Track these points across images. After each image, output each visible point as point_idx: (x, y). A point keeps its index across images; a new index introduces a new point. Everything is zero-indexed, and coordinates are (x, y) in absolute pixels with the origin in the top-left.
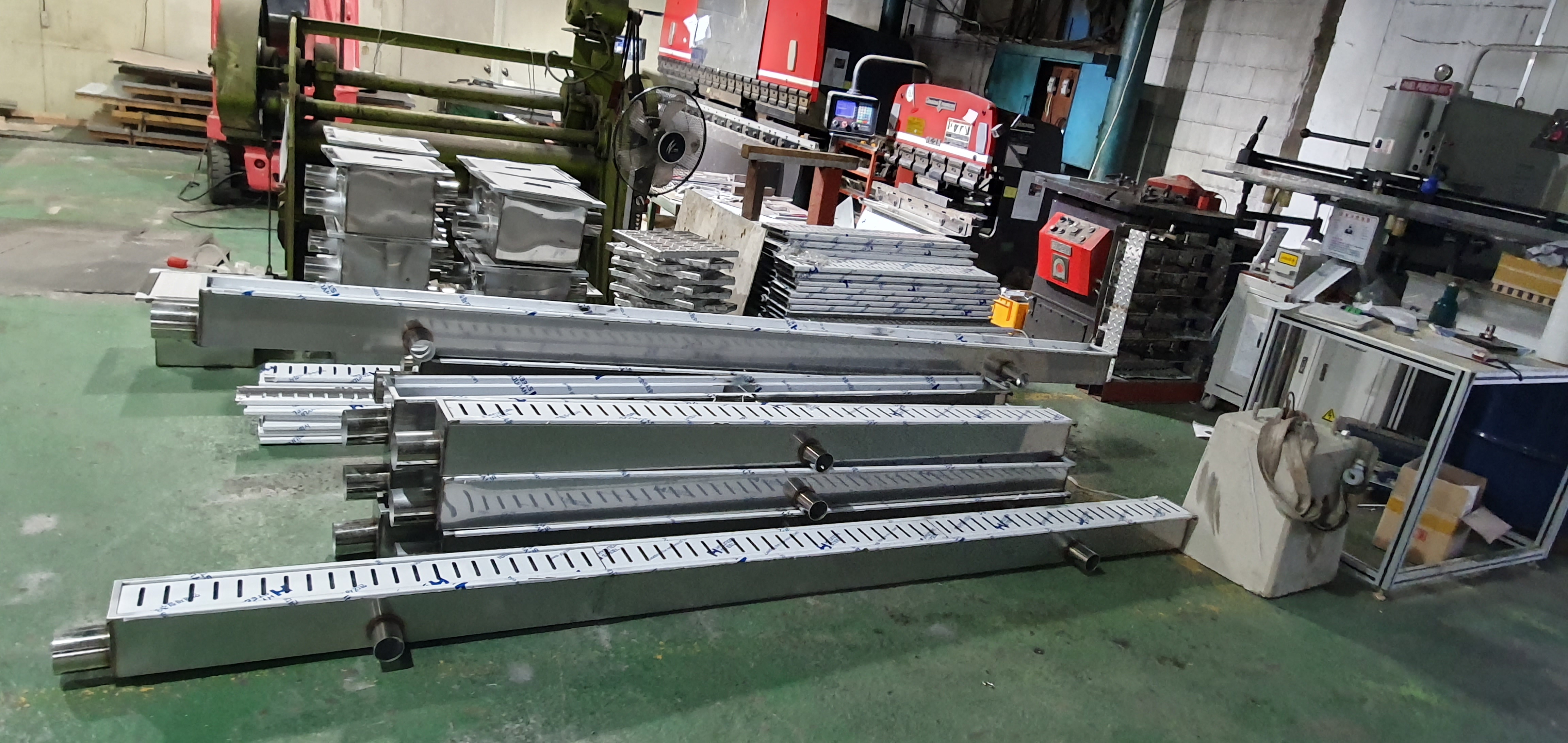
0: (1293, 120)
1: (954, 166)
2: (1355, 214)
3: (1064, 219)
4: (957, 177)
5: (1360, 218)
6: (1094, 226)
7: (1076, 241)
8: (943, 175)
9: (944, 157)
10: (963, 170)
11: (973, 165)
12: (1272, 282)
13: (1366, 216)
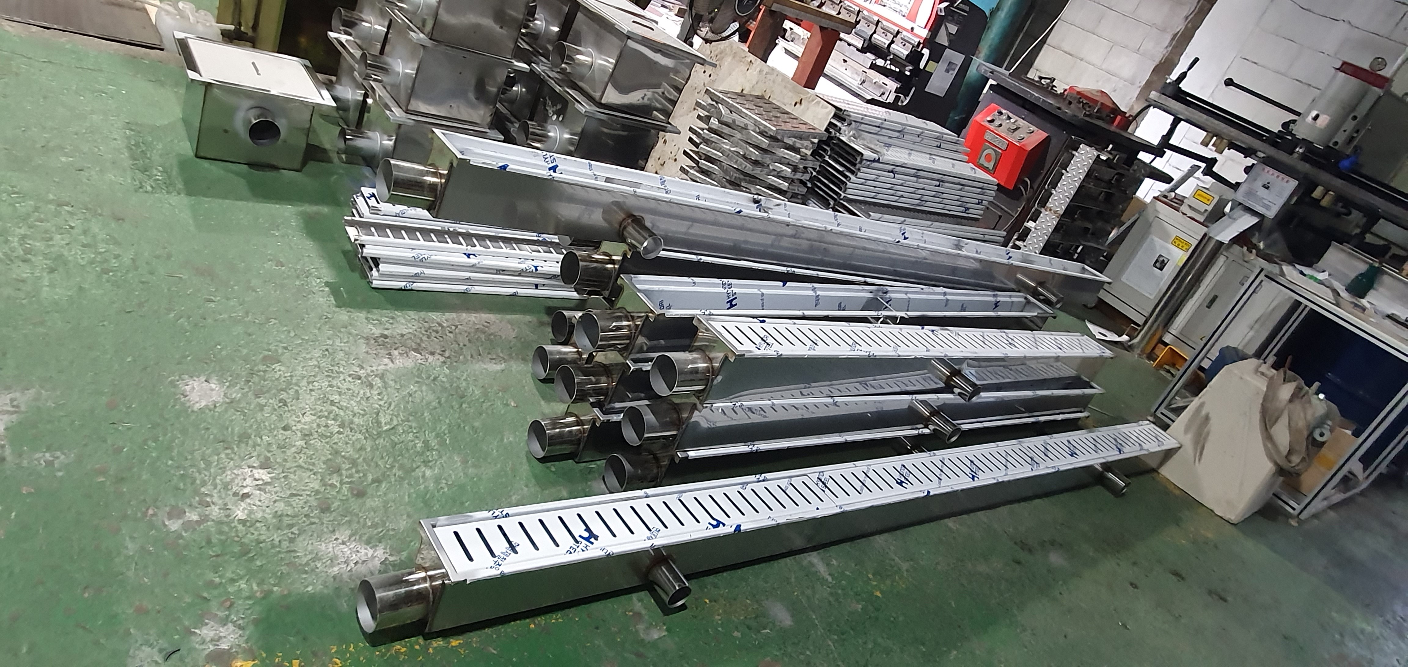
0: (1170, 49)
1: (886, 31)
2: (1276, 173)
3: (1001, 113)
4: (888, 42)
5: (1280, 178)
6: (1033, 128)
7: (1013, 139)
8: (872, 35)
9: (876, 18)
10: (896, 36)
11: (910, 35)
12: (1184, 214)
13: (1287, 178)
